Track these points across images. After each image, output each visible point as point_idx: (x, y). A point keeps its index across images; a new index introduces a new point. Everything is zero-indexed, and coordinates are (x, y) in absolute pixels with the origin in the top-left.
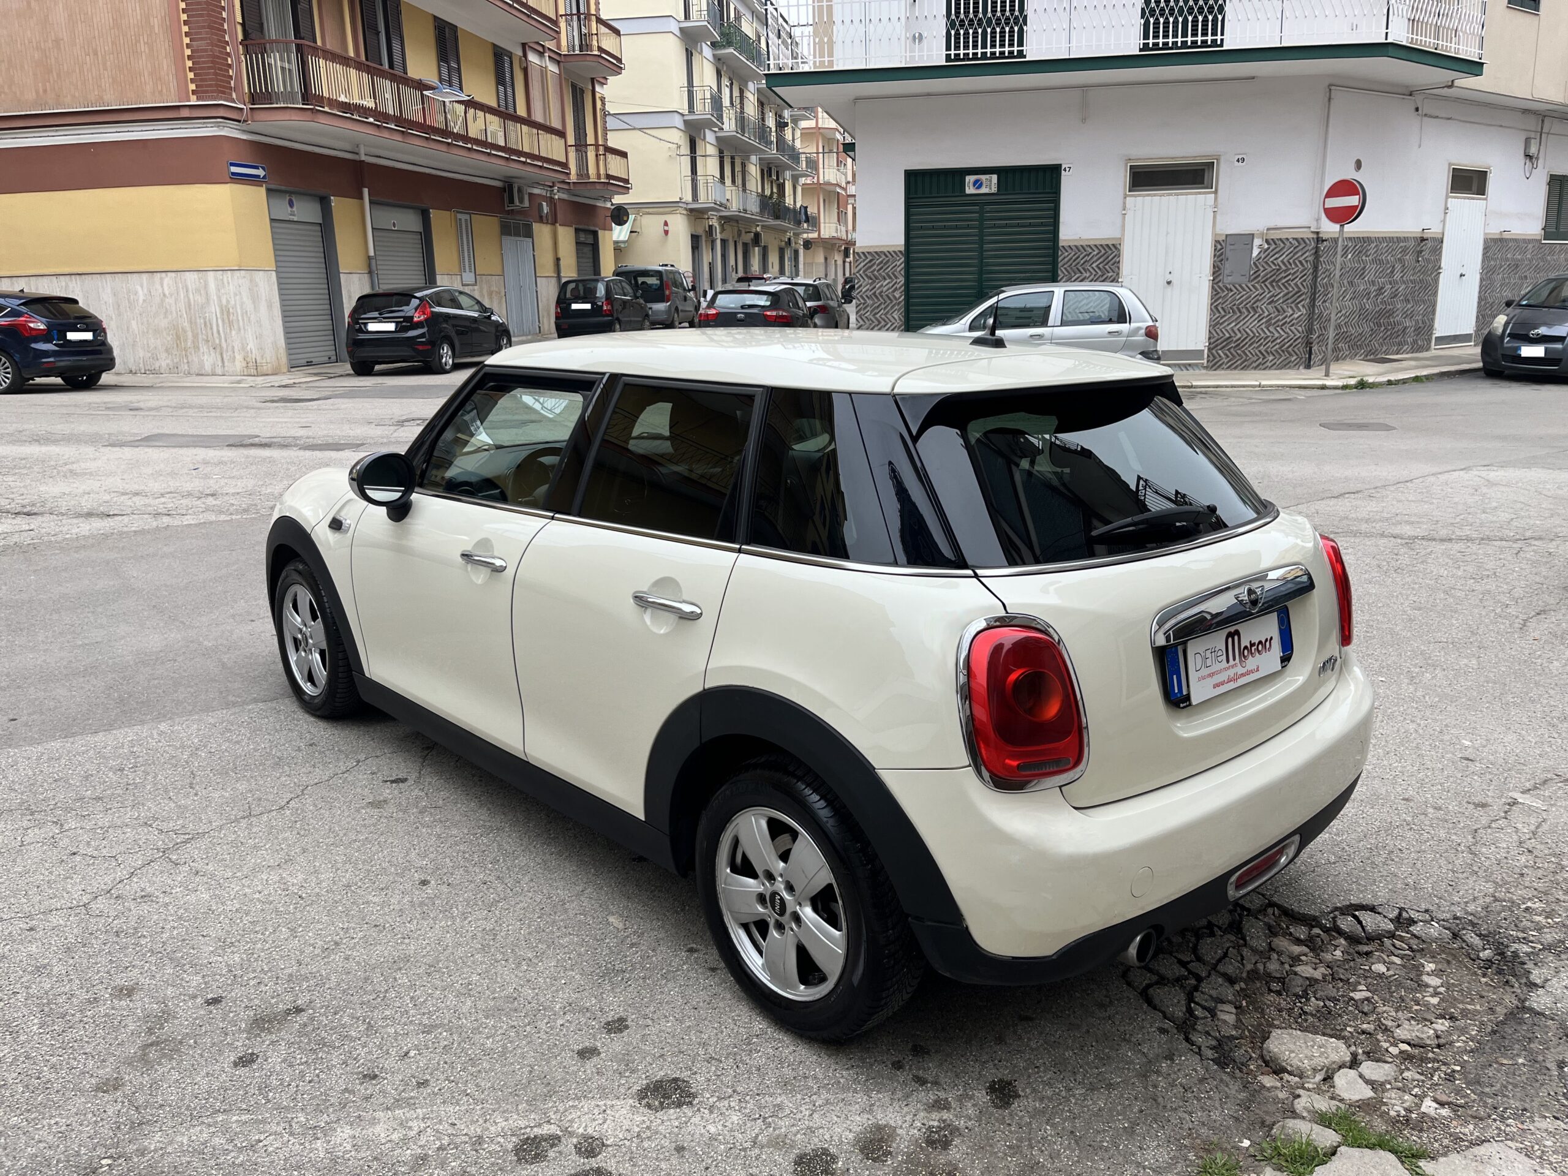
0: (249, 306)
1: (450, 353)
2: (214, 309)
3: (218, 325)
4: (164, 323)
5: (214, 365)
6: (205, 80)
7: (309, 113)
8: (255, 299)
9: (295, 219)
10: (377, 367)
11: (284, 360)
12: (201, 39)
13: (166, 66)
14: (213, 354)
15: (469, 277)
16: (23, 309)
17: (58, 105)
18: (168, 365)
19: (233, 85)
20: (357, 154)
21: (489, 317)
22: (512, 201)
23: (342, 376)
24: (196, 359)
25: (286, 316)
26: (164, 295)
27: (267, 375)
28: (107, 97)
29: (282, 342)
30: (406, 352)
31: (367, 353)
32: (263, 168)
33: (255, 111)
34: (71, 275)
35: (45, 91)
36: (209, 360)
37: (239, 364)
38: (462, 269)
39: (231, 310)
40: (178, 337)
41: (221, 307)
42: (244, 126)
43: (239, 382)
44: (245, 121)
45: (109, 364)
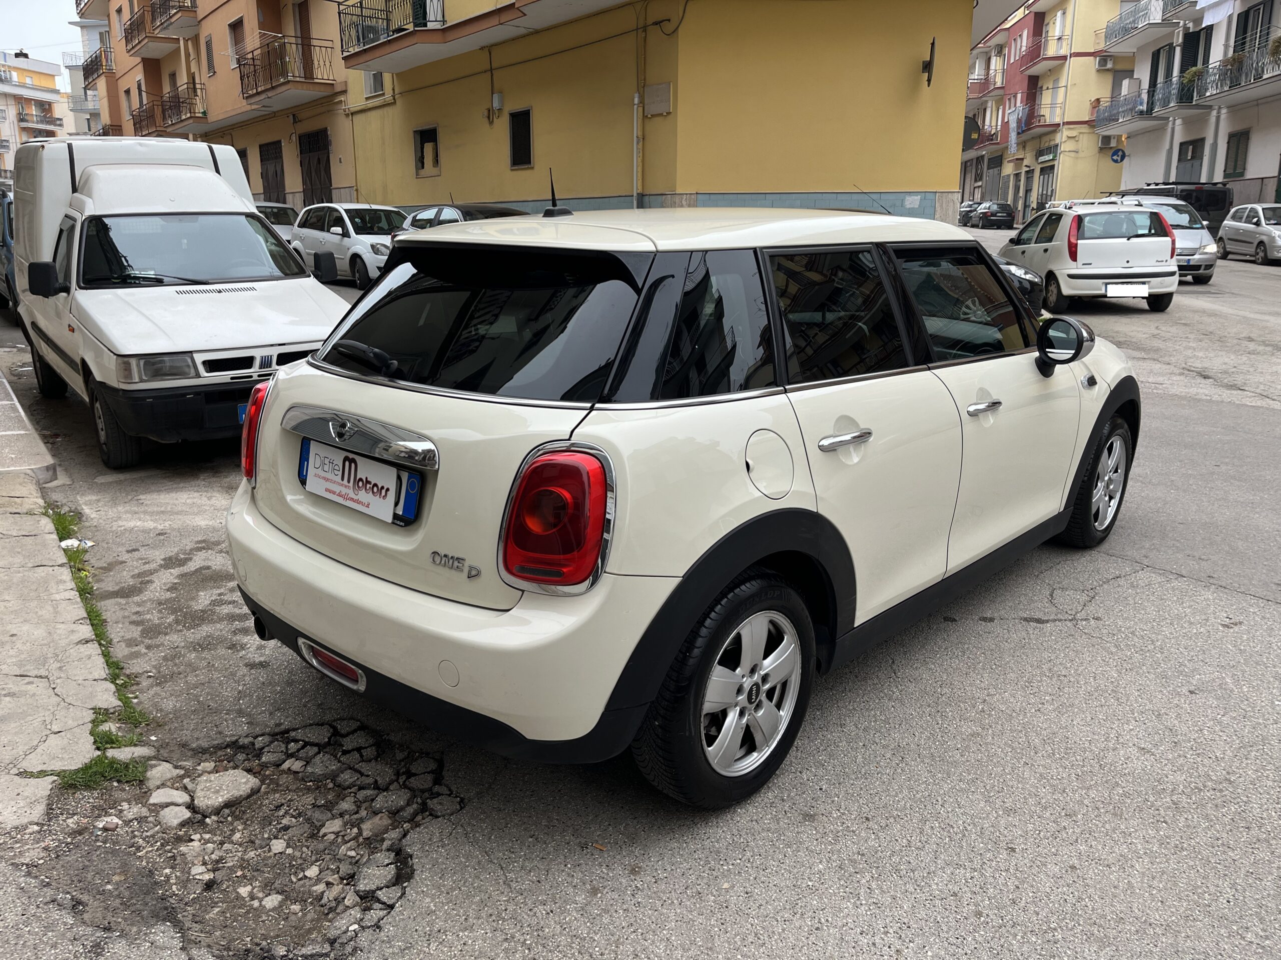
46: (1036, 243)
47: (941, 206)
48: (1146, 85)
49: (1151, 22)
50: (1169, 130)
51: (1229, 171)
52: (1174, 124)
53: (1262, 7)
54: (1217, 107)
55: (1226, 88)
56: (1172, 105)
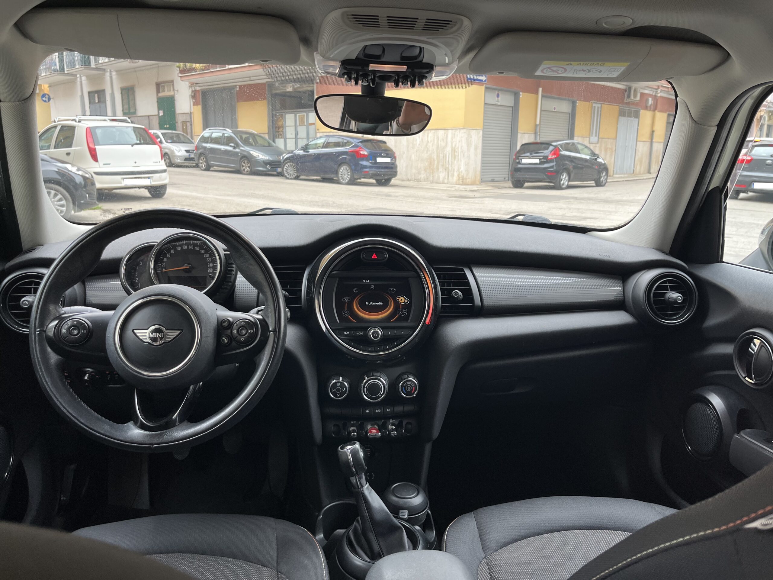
0: (465, 147)
1: (567, 178)
2: (449, 149)
3: (449, 158)
4: (425, 156)
5: (444, 178)
8: (469, 144)
9: (499, 104)
10: (526, 184)
11: (478, 178)
14: (444, 172)
15: (594, 139)
16: (360, 144)
18: (424, 177)
21: (596, 159)
22: (629, 97)
23: (505, 188)
24: (437, 175)
25: (484, 154)
26: (428, 142)
27: (468, 185)
29: (479, 168)
30: (542, 176)
31: (519, 175)
32: (485, 77)
36: (442, 175)
37: (455, 178)
38: (590, 135)
39: (456, 150)
40: (431, 163)
41: (452, 147)
43: (452, 187)
45: (395, 174)
46: (55, 148)
50: (79, 83)
51: (126, 111)
52: (81, 79)
54: (108, 70)
56: (77, 67)
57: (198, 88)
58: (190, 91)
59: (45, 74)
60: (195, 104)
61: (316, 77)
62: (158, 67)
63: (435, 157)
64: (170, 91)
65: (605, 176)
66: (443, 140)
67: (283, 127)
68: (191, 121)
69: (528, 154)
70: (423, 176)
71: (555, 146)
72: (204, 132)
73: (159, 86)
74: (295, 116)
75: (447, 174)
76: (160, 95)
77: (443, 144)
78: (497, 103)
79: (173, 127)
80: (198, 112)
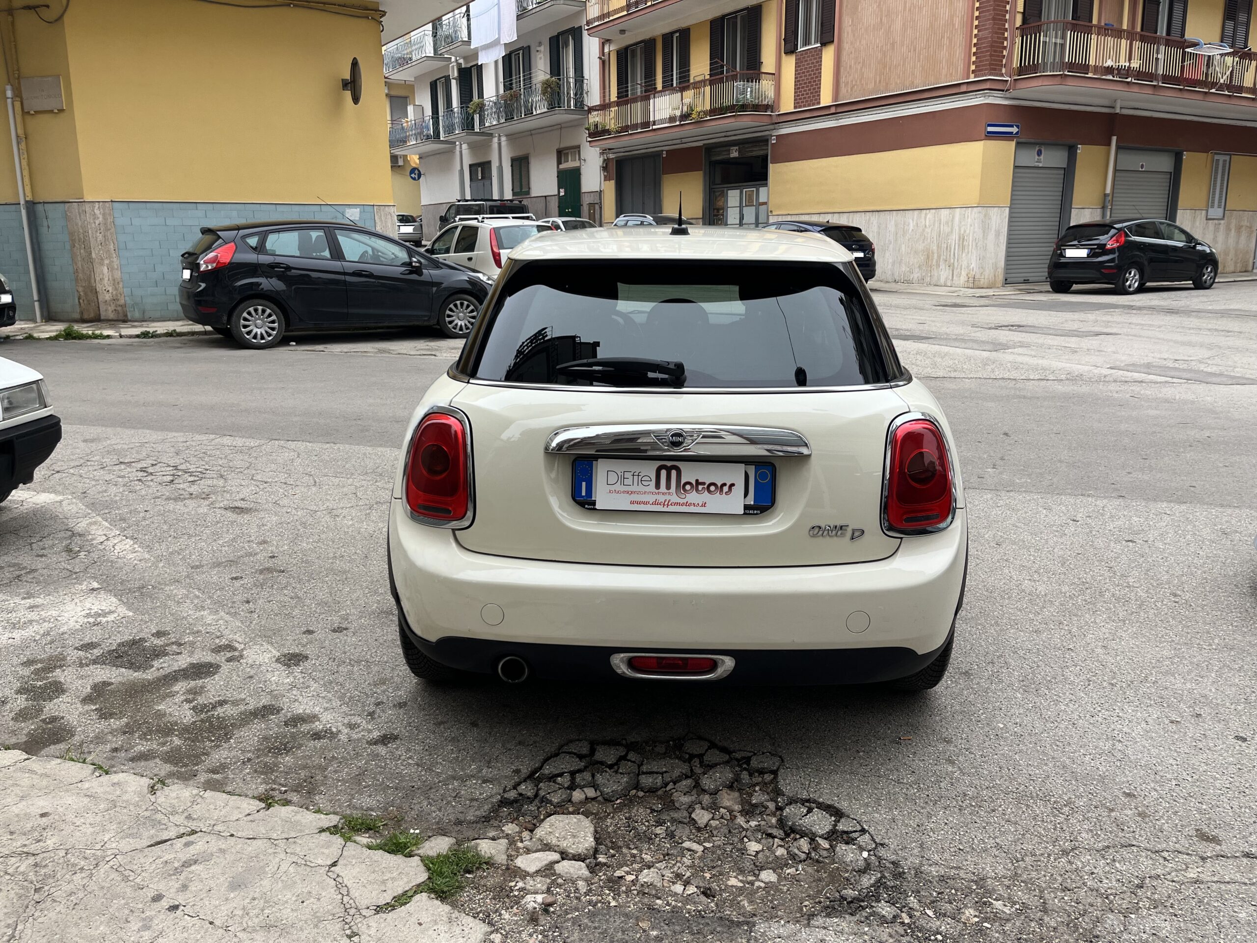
0: (979, 234)
1: (1137, 277)
2: (955, 237)
3: (955, 249)
4: (920, 246)
5: (947, 279)
6: (983, 61)
7: (1059, 78)
8: (985, 229)
9: (1041, 165)
10: (1075, 287)
11: (1001, 278)
12: (986, 29)
13: (959, 54)
14: (947, 271)
15: (1216, 212)
17: (887, 90)
18: (918, 277)
19: (1004, 63)
20: (1113, 107)
21: (1195, 247)
23: (1041, 292)
24: (936, 274)
25: (1010, 243)
26: (925, 226)
27: (982, 288)
28: (917, 82)
29: (1002, 264)
30: (1092, 274)
31: (1062, 274)
32: (1018, 126)
33: (1019, 82)
34: (873, 211)
35: (880, 81)
36: (944, 274)
37: (963, 278)
38: (1207, 205)
39: (966, 238)
40: (928, 258)
41: (960, 234)
42: (1008, 95)
43: (957, 292)
44: (1007, 90)
45: (872, 274)
46: (455, 252)
47: (380, 218)
48: (428, 112)
49: (427, 55)
50: (458, 153)
51: (517, 190)
52: (461, 148)
53: (521, 52)
54: (497, 136)
55: (503, 121)
56: (457, 132)
57: (611, 156)
58: (602, 159)
59: (415, 142)
60: (606, 179)
61: (772, 136)
62: (561, 128)
63: (935, 248)
64: (575, 160)
65: (1211, 272)
66: (947, 223)
67: (723, 209)
68: (601, 203)
69: (1075, 243)
70: (916, 275)
71: (1119, 230)
72: (618, 219)
73: (561, 155)
74: (741, 193)
75: (951, 272)
76: (562, 166)
77: (947, 229)
78: (1036, 164)
79: (577, 213)
80: (609, 190)
